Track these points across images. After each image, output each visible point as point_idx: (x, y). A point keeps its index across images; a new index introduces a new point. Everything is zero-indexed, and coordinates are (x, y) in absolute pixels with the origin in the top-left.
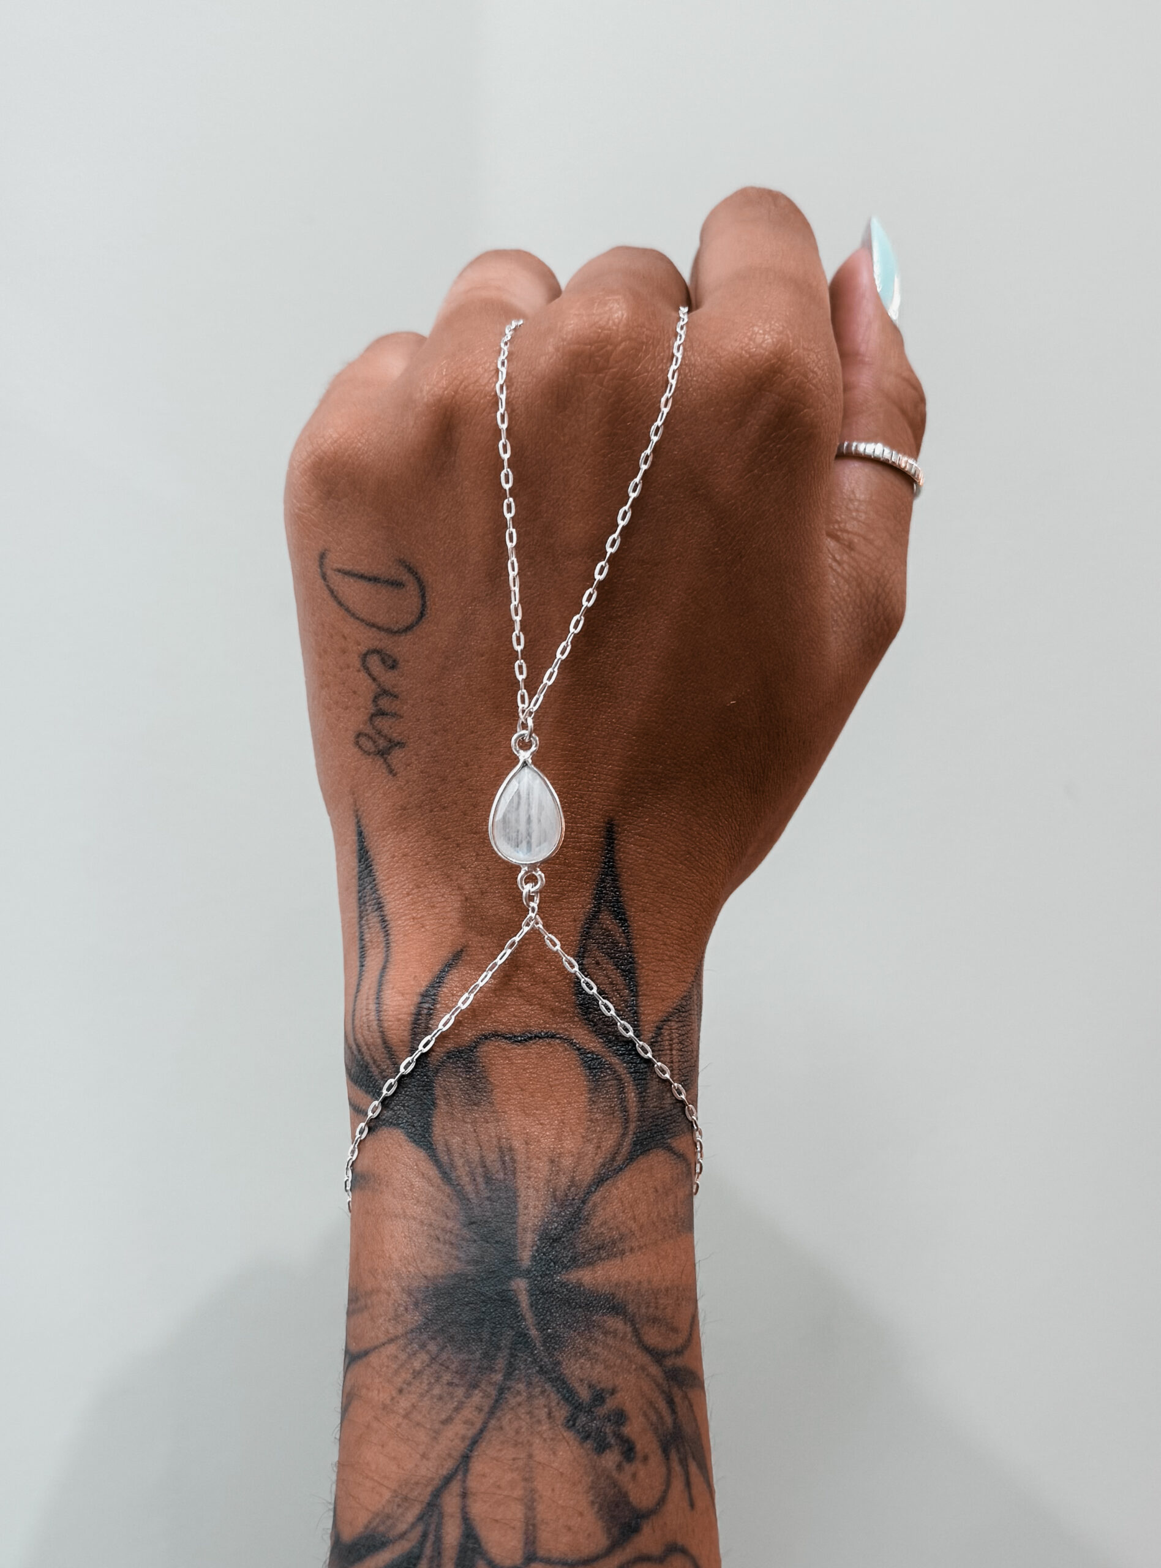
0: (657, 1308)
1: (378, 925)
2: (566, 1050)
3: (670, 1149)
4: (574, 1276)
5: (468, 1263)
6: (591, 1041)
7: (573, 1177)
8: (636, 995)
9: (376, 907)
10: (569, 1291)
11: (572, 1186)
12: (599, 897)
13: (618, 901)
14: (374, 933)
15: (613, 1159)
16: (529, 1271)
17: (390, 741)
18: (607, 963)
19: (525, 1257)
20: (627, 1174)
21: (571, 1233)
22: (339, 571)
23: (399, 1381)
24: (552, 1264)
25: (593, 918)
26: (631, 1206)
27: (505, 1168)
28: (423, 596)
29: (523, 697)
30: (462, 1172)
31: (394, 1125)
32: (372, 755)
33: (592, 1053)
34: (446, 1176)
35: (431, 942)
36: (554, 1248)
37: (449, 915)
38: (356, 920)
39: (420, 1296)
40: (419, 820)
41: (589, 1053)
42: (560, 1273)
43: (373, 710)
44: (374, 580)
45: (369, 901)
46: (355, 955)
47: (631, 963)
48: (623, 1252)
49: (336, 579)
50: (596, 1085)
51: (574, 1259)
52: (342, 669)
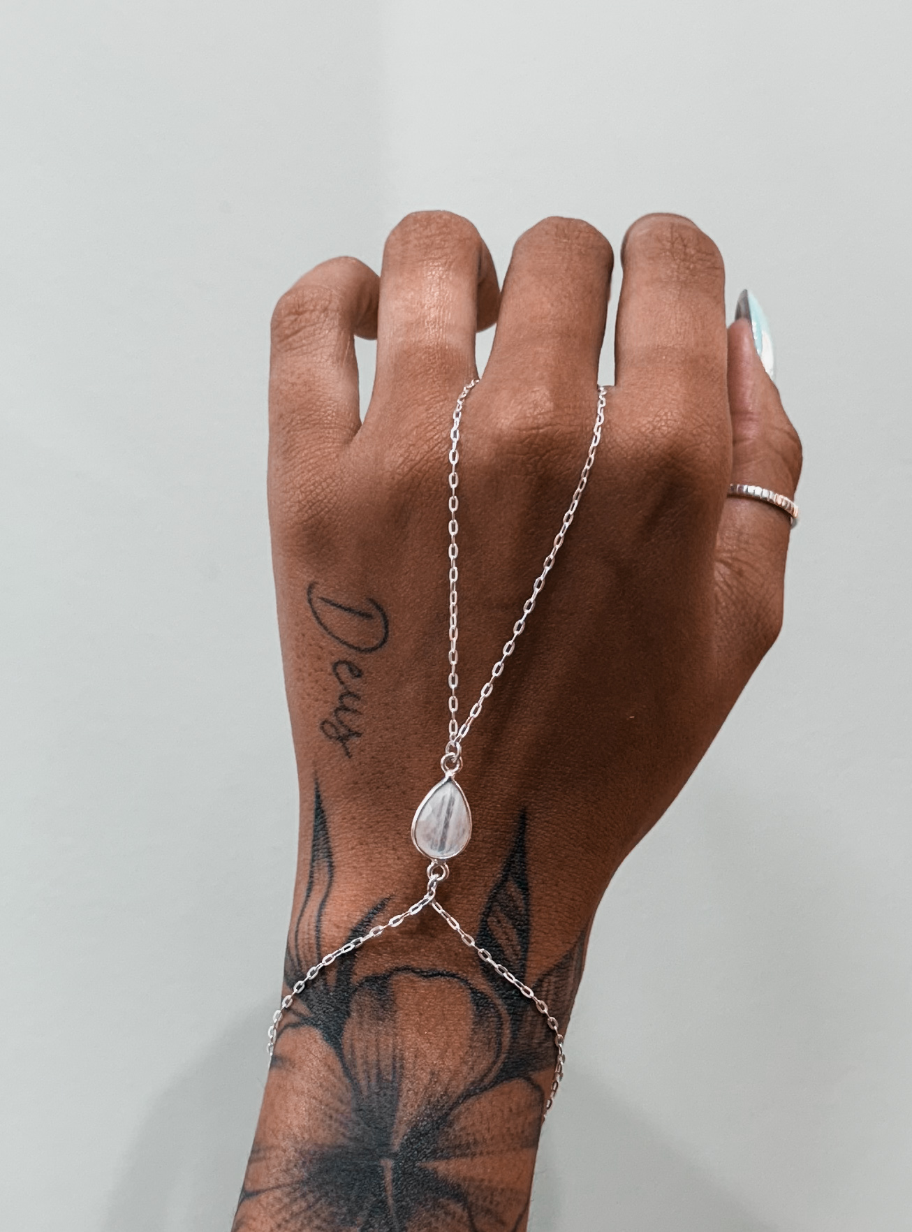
0: (491, 1202)
1: (327, 868)
2: (461, 987)
3: (529, 1079)
4: (431, 1165)
5: (350, 1139)
6: (483, 984)
7: (447, 1089)
8: (526, 951)
9: (326, 854)
10: (425, 1176)
11: (444, 1095)
12: (508, 868)
13: (523, 874)
14: (322, 876)
15: (482, 1080)
16: (396, 1154)
17: (349, 730)
18: (507, 923)
19: (396, 1143)
20: (490, 1094)
21: (436, 1132)
22: (323, 599)
23: (279, 1218)
24: (416, 1152)
25: (501, 885)
26: (488, 1119)
27: (394, 1073)
28: (386, 627)
29: (453, 725)
30: (360, 1070)
31: (314, 1025)
32: (333, 739)
33: (482, 993)
34: (347, 1070)
35: (366, 888)
36: (420, 1140)
37: (382, 869)
38: (308, 862)
39: (309, 1157)
40: (367, 793)
41: (479, 993)
42: (421, 1160)
43: (338, 704)
44: (349, 610)
45: (322, 849)
46: (304, 887)
47: (526, 925)
48: (474, 1155)
49: (318, 604)
50: (480, 1019)
51: (434, 1152)
52: (316, 671)
